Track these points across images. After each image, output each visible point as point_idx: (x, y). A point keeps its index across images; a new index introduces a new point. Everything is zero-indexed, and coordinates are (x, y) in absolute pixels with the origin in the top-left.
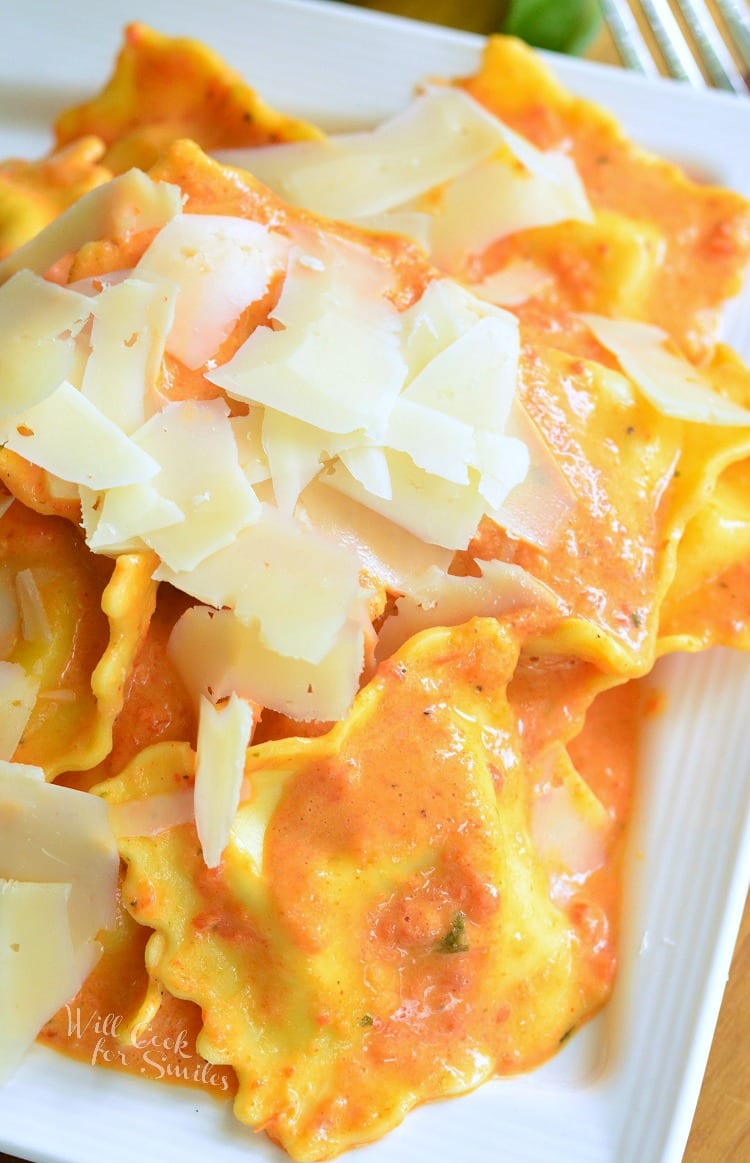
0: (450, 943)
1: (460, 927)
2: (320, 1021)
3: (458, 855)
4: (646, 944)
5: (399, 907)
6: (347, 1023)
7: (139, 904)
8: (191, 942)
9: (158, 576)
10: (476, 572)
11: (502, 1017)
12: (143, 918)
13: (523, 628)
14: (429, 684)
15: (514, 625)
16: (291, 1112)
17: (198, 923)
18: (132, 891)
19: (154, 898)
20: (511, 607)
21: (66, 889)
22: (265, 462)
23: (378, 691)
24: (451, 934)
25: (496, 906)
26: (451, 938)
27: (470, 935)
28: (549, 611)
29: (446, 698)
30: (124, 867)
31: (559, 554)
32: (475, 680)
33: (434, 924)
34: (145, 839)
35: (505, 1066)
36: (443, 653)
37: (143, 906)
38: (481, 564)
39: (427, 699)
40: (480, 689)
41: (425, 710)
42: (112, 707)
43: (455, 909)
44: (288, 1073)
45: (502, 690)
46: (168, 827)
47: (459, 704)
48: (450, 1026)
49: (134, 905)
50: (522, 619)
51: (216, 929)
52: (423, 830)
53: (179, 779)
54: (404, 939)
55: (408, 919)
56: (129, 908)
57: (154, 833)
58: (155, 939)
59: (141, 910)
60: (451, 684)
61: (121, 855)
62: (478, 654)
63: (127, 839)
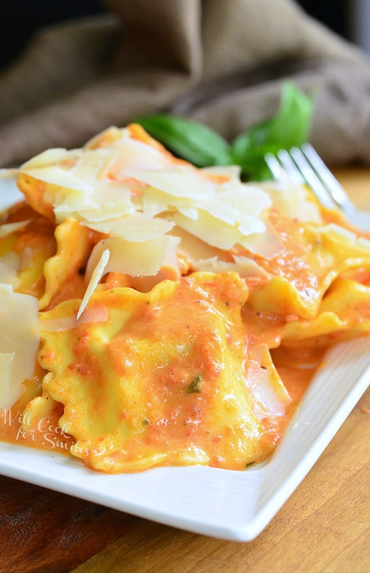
0: (192, 388)
1: (198, 380)
2: (122, 416)
3: (201, 346)
4: (296, 425)
5: (170, 370)
6: (135, 420)
7: (44, 357)
8: (66, 375)
9: (82, 224)
10: (232, 261)
11: (216, 440)
12: (45, 365)
13: (252, 282)
14: (200, 290)
15: (247, 280)
16: (99, 451)
17: (71, 367)
18: (43, 352)
19: (53, 355)
20: (246, 274)
21: (12, 356)
22: (142, 204)
23: (176, 284)
24: (193, 382)
25: (217, 375)
26: (193, 385)
27: (202, 384)
28: (264, 278)
29: (210, 302)
30: (42, 344)
31: (273, 263)
32: (225, 299)
33: (186, 377)
34: (55, 333)
35: (215, 463)
36: (210, 281)
37: (46, 358)
38: (236, 258)
39: (200, 297)
40: (227, 304)
41: (198, 301)
42: (52, 286)
43: (197, 372)
44: (101, 439)
45: (238, 308)
46: (66, 329)
47: (215, 306)
48: (188, 435)
49: (42, 357)
50: (251, 279)
51: (79, 370)
52: (186, 332)
53: (76, 312)
54: (170, 383)
55: (173, 374)
56: (39, 359)
57: (59, 330)
58: (49, 373)
59: (45, 360)
60: (213, 296)
61: (41, 339)
62: (227, 285)
63: (46, 332)
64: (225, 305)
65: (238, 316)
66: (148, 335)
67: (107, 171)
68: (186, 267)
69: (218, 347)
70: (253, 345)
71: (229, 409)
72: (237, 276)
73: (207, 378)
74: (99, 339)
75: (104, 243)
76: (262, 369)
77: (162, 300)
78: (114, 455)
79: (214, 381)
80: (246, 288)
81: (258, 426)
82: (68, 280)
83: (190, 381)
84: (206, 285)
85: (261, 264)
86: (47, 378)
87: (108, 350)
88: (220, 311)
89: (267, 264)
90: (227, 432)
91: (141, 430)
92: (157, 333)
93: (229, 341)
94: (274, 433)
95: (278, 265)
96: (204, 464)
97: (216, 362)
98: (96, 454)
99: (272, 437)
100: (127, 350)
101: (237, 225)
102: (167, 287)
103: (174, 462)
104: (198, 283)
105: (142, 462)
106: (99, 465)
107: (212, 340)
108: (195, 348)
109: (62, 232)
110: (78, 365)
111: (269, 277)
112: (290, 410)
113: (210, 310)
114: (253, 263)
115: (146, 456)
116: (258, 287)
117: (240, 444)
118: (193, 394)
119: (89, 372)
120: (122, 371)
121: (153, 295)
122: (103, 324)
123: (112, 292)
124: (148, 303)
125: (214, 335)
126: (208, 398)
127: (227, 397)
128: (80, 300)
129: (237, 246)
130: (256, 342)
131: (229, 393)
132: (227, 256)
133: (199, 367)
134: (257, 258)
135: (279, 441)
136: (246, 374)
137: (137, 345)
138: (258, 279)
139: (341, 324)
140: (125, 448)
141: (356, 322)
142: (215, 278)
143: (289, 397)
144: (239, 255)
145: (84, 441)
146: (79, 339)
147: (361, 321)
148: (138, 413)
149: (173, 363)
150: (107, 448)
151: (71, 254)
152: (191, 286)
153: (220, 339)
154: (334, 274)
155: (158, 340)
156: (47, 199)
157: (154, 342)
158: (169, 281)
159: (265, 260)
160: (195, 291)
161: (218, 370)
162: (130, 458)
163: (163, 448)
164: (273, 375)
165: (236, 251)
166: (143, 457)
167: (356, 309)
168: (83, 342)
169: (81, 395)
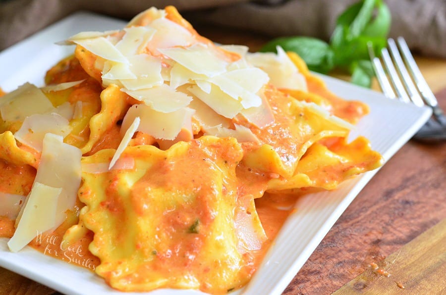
0: (192, 230)
1: (197, 223)
2: (137, 247)
3: (202, 197)
5: (177, 213)
6: (147, 250)
7: (83, 194)
8: (98, 210)
9: (122, 90)
10: (234, 128)
11: (206, 270)
12: (83, 199)
13: (246, 146)
14: (206, 151)
15: (243, 144)
16: (117, 273)
17: (102, 204)
18: (82, 190)
19: (90, 192)
20: (243, 140)
21: (60, 190)
22: (170, 77)
24: (193, 225)
25: (212, 221)
27: (200, 228)
28: (256, 143)
29: (213, 160)
30: (82, 182)
31: (264, 131)
32: (224, 158)
33: (188, 220)
34: (93, 175)
35: (204, 288)
36: (215, 143)
37: (85, 194)
38: (236, 126)
39: (205, 155)
40: (226, 162)
41: (204, 158)
42: (95, 135)
43: (197, 217)
44: (120, 263)
45: (234, 166)
46: (102, 172)
47: (217, 163)
48: (186, 265)
49: (81, 193)
50: (246, 144)
51: (108, 207)
52: (192, 185)
53: (111, 159)
54: (175, 224)
55: (179, 217)
56: (79, 194)
57: (96, 173)
58: (85, 207)
59: (83, 196)
60: (215, 156)
61: (82, 178)
62: (227, 148)
63: (86, 173)
64: (224, 163)
65: (233, 171)
66: (162, 184)
67: (145, 45)
68: (198, 130)
69: (215, 200)
70: (242, 196)
71: (219, 247)
72: (235, 141)
73: (204, 223)
74: (125, 184)
75: (136, 107)
76: (247, 214)
77: (176, 156)
78: (128, 277)
79: (209, 225)
80: (241, 151)
81: (240, 260)
82: (108, 131)
83: (191, 224)
84: (212, 146)
85: (255, 132)
86: (84, 210)
87: (131, 195)
88: (220, 168)
89: (260, 132)
90: (216, 264)
91: (150, 259)
92: (169, 184)
93: (224, 192)
94: (251, 266)
95: (268, 133)
96: (195, 289)
97: (212, 210)
98: (114, 275)
99: (248, 270)
100: (146, 196)
101: (240, 99)
102: (182, 147)
103: (173, 286)
104: (205, 144)
105: (149, 285)
106: (115, 285)
107: (211, 193)
108: (197, 198)
109: (106, 95)
110: (108, 203)
111: (260, 143)
112: (266, 246)
113: (212, 168)
114: (249, 131)
115: (152, 280)
116: (251, 150)
117: (224, 274)
118: (193, 234)
119: (115, 209)
120: (140, 213)
121: (170, 153)
122: (131, 171)
123: (139, 148)
124: (166, 159)
125: (212, 189)
126: (203, 238)
127: (218, 238)
128: (114, 150)
129: (239, 115)
130: (245, 193)
131: (220, 235)
132: (230, 124)
133: (199, 213)
134: (253, 128)
135: (253, 274)
136: (234, 219)
137: (153, 192)
138: (251, 145)
139: (310, 182)
140: (137, 272)
141: (323, 182)
142: (219, 141)
143: (266, 236)
144: (238, 124)
145: (107, 263)
146: (110, 181)
147: (327, 181)
148: (149, 245)
149: (180, 208)
150: (124, 271)
151: (112, 112)
152: (200, 147)
153: (217, 192)
154: (310, 143)
155: (170, 190)
156: (97, 65)
157: (167, 191)
158: (183, 142)
159: (259, 129)
160: (202, 151)
161: (212, 217)
162: (140, 281)
163: (166, 274)
164: (255, 219)
165: (237, 120)
166: (150, 281)
167: (325, 171)
168: (113, 185)
169: (108, 226)
